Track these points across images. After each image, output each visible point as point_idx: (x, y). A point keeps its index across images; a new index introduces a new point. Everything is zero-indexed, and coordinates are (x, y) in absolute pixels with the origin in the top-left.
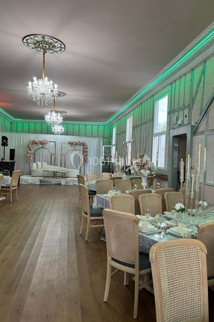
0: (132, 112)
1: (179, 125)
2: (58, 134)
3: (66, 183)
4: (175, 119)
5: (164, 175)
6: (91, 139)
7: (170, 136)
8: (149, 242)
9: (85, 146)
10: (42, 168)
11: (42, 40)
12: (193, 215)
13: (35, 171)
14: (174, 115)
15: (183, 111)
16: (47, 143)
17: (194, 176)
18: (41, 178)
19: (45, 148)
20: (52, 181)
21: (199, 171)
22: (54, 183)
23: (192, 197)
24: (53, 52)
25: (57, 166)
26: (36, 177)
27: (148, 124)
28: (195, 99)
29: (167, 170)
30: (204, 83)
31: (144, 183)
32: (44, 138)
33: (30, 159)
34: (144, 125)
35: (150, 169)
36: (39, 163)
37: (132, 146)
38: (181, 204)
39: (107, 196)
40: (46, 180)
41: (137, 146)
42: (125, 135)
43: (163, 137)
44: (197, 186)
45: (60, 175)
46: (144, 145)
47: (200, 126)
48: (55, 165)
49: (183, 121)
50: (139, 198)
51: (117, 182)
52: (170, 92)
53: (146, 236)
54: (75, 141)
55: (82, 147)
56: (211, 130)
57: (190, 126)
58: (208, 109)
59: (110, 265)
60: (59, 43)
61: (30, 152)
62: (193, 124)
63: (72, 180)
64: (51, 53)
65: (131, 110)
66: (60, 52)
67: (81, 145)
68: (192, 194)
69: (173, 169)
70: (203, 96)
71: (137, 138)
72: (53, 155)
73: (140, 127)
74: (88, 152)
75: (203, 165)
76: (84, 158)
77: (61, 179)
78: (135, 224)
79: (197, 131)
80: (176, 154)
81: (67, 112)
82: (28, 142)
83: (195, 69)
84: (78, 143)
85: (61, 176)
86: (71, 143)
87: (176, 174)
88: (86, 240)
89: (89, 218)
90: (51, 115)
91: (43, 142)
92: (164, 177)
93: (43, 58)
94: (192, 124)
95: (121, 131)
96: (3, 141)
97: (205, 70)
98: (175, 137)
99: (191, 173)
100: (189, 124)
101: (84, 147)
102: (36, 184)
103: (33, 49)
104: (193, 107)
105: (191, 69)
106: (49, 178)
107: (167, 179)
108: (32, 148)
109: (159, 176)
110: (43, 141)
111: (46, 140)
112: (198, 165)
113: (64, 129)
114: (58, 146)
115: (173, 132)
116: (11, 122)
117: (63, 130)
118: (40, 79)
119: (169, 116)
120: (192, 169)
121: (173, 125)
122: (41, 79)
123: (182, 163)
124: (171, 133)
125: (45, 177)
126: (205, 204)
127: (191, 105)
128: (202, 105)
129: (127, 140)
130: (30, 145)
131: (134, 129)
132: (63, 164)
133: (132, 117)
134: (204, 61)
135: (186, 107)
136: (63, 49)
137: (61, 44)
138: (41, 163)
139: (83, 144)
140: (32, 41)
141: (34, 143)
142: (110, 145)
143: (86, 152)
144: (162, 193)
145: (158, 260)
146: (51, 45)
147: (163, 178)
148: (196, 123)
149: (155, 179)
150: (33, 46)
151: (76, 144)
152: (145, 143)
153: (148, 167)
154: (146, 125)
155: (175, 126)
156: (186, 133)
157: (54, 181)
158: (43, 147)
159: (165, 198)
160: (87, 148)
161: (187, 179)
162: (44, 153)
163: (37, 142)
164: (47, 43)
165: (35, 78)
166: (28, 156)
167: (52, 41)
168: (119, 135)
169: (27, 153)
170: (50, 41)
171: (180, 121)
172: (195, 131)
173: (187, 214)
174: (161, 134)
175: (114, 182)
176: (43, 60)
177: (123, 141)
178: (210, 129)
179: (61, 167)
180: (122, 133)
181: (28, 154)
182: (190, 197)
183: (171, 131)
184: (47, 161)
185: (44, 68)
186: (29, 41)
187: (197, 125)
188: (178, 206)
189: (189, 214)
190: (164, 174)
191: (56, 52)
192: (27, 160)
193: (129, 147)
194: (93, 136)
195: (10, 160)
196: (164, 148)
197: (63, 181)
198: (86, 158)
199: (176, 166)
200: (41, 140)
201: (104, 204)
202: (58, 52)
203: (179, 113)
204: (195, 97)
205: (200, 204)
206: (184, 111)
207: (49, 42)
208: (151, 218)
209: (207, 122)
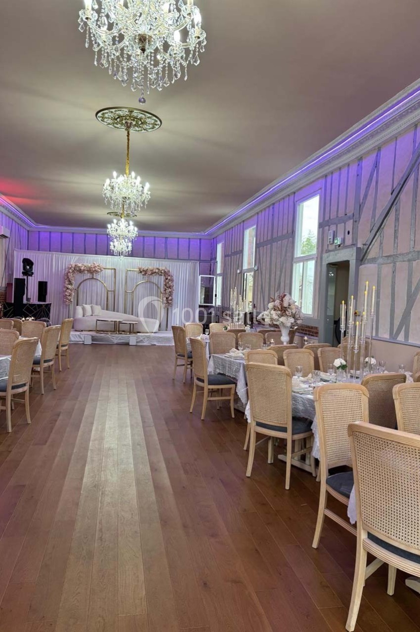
0: (256, 217)
1: (337, 246)
2: (120, 254)
3: (137, 342)
4: (330, 236)
5: (312, 328)
6: (178, 264)
7: (323, 263)
8: (302, 402)
9: (169, 276)
10: (92, 315)
11: (128, 114)
12: (357, 378)
13: (79, 320)
14: (329, 228)
15: (343, 224)
16: (100, 271)
17: (359, 324)
18: (93, 333)
19: (95, 279)
20: (113, 339)
21: (365, 317)
22: (116, 341)
23: (356, 352)
24: (140, 129)
25: (118, 312)
26: (82, 331)
27: (285, 242)
28: (363, 206)
29: (316, 318)
30: (377, 182)
31: (285, 338)
32: (95, 263)
33: (70, 300)
34: (277, 242)
35: (294, 316)
36: (88, 307)
37: (254, 277)
38: (341, 359)
39: (230, 356)
40: (101, 337)
41: (263, 277)
42: (241, 258)
43: (311, 264)
44: (362, 337)
45: (127, 328)
46: (277, 277)
47: (370, 250)
48: (114, 311)
49: (344, 240)
50: (284, 355)
51: (240, 336)
52: (323, 189)
53: (300, 395)
54: (151, 268)
55: (163, 278)
56: (386, 257)
57: (355, 248)
58: (383, 224)
59: (255, 431)
60: (153, 119)
61: (70, 287)
62: (360, 245)
63: (148, 337)
64: (136, 131)
65: (253, 214)
66: (152, 130)
67: (161, 275)
68: (356, 348)
69: (326, 317)
70: (375, 203)
71: (264, 264)
72: (110, 292)
73: (270, 245)
74: (174, 287)
75: (371, 310)
76: (167, 298)
77: (130, 335)
78: (288, 377)
79: (365, 257)
80: (332, 292)
81: (136, 216)
82: (65, 269)
83: (363, 158)
84: (157, 271)
85: (129, 331)
86: (144, 271)
87: (332, 326)
88: (202, 418)
89: (207, 387)
90: (117, 224)
91: (94, 269)
92: (312, 330)
93: (127, 141)
94: (358, 244)
95: (233, 250)
96: (24, 268)
97: (379, 162)
98: (332, 266)
99: (355, 321)
100: (354, 245)
101: (167, 279)
102: (85, 344)
103: (109, 125)
104: (360, 217)
105: (357, 157)
106: (106, 333)
107: (317, 333)
108: (73, 279)
109: (303, 328)
110: (93, 267)
111: (98, 266)
112: (364, 309)
113: (132, 246)
114: (121, 276)
115: (327, 258)
116: (28, 231)
117: (129, 247)
118: (123, 175)
119: (321, 229)
120: (357, 317)
121: (328, 245)
122: (125, 175)
123: (343, 307)
124: (324, 259)
125: (98, 331)
126: (373, 361)
127: (357, 216)
128: (374, 216)
129: (245, 267)
130: (71, 275)
131: (259, 248)
132: (129, 309)
133: (255, 226)
134: (377, 148)
135: (350, 218)
136: (157, 127)
137: (157, 119)
138: (91, 307)
139: (166, 274)
140: (112, 115)
141: (78, 271)
142: (210, 275)
143: (170, 287)
144: (314, 349)
145: (322, 399)
146: (141, 120)
147: (309, 331)
148: (364, 245)
149: (297, 334)
150: (110, 121)
151: (153, 273)
152: (278, 273)
153: (292, 313)
154: (280, 242)
155: (331, 247)
156: (349, 259)
157: (116, 338)
158: (93, 278)
159: (319, 355)
160: (172, 280)
161: (350, 327)
162: (94, 288)
163: (82, 268)
164: (135, 118)
165: (115, 174)
166: (66, 293)
167: (143, 116)
168: (230, 258)
169: (64, 289)
170: (140, 116)
171: (338, 239)
172: (362, 257)
173: (349, 375)
174: (307, 259)
175: (237, 336)
176: (127, 144)
177: (238, 269)
178: (385, 255)
179: (125, 313)
180: (236, 253)
181: (66, 291)
182: (353, 352)
183: (325, 255)
184: (99, 303)
185: (128, 156)
186: (106, 115)
187: (366, 247)
188: (338, 362)
189: (352, 377)
190: (312, 326)
191: (145, 130)
192: (64, 302)
193: (247, 278)
194: (180, 258)
195: (39, 301)
196: (313, 282)
197: (133, 339)
198: (170, 298)
199: (331, 313)
200: (89, 265)
201: (227, 368)
202: (149, 130)
203: (337, 226)
204: (364, 203)
205: (367, 362)
206: (345, 224)
207: (138, 118)
208: (302, 379)
209: (381, 243)
